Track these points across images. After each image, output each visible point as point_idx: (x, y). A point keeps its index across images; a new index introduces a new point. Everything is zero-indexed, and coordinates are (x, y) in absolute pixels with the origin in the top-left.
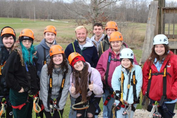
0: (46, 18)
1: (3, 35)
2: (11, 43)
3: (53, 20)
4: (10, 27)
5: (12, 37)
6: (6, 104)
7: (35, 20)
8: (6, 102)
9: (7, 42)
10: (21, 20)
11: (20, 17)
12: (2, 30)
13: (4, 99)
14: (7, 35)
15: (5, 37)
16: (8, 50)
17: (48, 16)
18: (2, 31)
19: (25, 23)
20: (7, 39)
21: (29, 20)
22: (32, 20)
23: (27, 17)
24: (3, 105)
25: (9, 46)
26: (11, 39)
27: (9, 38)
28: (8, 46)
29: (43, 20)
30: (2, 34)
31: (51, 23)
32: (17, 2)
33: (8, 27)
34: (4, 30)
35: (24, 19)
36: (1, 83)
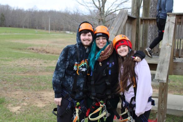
0: (62, 30)
1: (81, 31)
2: (89, 41)
3: (68, 32)
4: (88, 23)
5: (90, 33)
6: (80, 109)
7: (49, 32)
8: (80, 107)
9: (85, 39)
10: (36, 31)
11: (36, 28)
12: (80, 25)
13: (78, 103)
14: (85, 31)
15: (83, 33)
16: (86, 47)
17: (63, 28)
18: (80, 27)
19: (39, 34)
20: (85, 35)
21: (44, 31)
22: (47, 32)
23: (43, 28)
24: (77, 110)
25: (87, 43)
26: (89, 35)
27: (88, 34)
28: (85, 43)
29: (59, 31)
30: (80, 29)
31: (66, 35)
32: (33, 13)
33: (86, 22)
34: (82, 25)
35: (40, 30)
36: (78, 85)
